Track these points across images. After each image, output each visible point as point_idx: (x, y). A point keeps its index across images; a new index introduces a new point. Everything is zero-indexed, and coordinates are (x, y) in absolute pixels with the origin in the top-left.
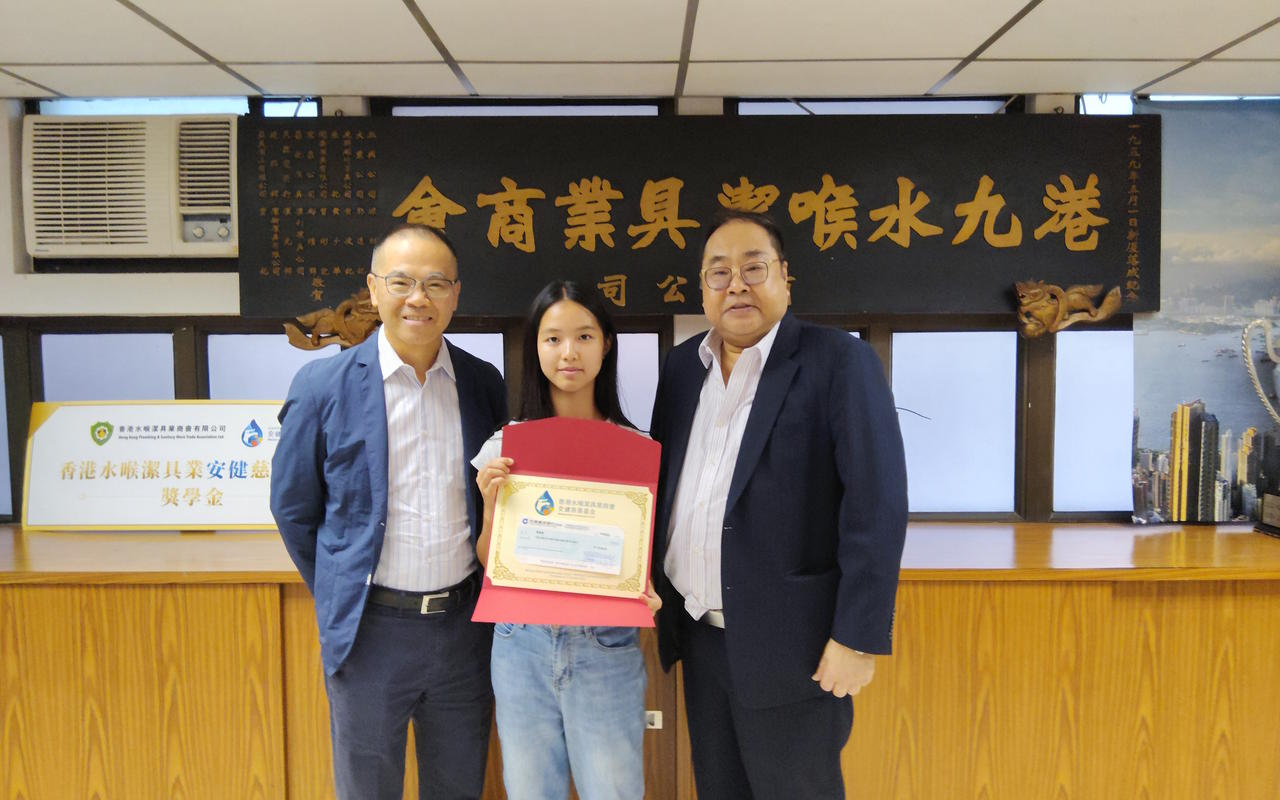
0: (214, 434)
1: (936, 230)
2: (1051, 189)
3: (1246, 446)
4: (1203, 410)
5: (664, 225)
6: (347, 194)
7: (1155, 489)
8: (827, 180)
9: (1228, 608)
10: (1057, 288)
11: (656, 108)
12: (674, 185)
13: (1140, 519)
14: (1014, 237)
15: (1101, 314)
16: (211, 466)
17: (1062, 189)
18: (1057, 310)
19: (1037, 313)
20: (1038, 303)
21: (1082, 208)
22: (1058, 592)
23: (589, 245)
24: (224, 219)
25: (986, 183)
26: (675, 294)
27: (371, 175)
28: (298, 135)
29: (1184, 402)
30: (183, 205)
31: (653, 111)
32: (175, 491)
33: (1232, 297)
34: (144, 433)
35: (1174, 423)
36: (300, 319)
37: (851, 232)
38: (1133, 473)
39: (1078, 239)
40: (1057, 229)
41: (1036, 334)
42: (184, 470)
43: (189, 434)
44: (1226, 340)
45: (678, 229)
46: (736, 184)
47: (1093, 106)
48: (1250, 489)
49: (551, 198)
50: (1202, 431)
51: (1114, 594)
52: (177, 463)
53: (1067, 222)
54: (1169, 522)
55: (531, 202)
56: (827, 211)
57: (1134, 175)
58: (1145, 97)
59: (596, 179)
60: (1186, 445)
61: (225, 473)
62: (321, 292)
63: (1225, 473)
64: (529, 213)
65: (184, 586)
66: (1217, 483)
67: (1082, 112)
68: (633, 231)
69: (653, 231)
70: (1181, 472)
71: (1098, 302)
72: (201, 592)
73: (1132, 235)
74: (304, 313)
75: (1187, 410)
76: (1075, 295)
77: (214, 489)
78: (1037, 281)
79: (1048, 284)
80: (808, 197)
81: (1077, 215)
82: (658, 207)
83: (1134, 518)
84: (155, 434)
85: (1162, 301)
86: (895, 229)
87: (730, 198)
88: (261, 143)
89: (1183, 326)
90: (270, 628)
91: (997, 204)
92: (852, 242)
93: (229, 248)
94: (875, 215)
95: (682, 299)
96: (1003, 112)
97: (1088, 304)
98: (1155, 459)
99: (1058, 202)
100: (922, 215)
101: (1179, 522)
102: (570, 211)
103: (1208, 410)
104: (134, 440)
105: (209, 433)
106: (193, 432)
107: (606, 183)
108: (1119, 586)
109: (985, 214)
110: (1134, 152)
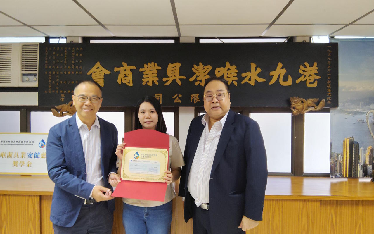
0: (30, 144)
1: (263, 80)
2: (301, 67)
3: (368, 152)
4: (354, 140)
5: (174, 78)
6: (73, 67)
7: (338, 166)
8: (228, 64)
9: (361, 209)
10: (303, 99)
11: (174, 40)
12: (178, 65)
13: (333, 176)
14: (289, 82)
15: (319, 108)
16: (28, 154)
17: (305, 67)
18: (303, 106)
19: (297, 107)
20: (297, 103)
21: (312, 73)
22: (301, 203)
23: (150, 84)
24: (35, 75)
25: (280, 65)
26: (178, 100)
27: (80, 61)
28: (58, 48)
29: (347, 137)
30: (23, 71)
32: (17, 162)
33: (363, 103)
34: (8, 143)
35: (344, 144)
36: (56, 107)
37: (236, 81)
38: (330, 161)
39: (310, 83)
40: (304, 80)
41: (297, 114)
42: (20, 155)
43: (22, 143)
45: (179, 79)
46: (198, 65)
47: (316, 40)
48: (370, 167)
49: (138, 69)
50: (354, 147)
51: (321, 204)
52: (18, 153)
53: (307, 78)
54: (342, 177)
55: (131, 70)
56: (227, 74)
57: (329, 62)
58: (333, 37)
59: (153, 63)
60: (348, 151)
61: (33, 156)
62: (64, 98)
63: (361, 161)
64: (131, 73)
65: (9, 195)
66: (359, 164)
67: (312, 42)
68: (164, 79)
69: (171, 80)
70: (346, 161)
71: (318, 104)
72: (15, 197)
73: (329, 82)
74: (58, 105)
75: (348, 140)
76: (310, 102)
77: (29, 162)
78: (297, 97)
79: (301, 98)
80: (221, 69)
81: (310, 75)
82: (173, 72)
83: (331, 176)
85: (339, 104)
86: (250, 79)
87: (196, 69)
88: (47, 51)
89: (347, 112)
90: (36, 208)
91: (284, 71)
92: (236, 84)
93: (35, 84)
94: (243, 75)
95: (180, 102)
96: (286, 42)
97: (314, 105)
98: (337, 156)
99: (304, 71)
100: (259, 75)
101: (346, 177)
102: (144, 73)
103: (355, 140)
105: (28, 143)
106: (23, 143)
107: (156, 64)
108: (323, 202)
109: (280, 75)
110: (329, 55)
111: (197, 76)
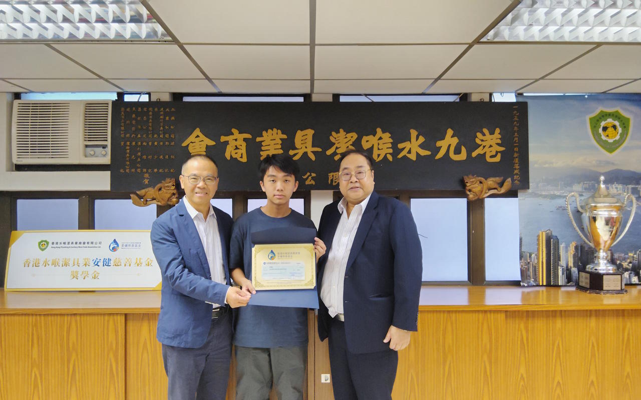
0: (96, 246)
1: (428, 153)
2: (479, 135)
3: (572, 250)
4: (552, 234)
5: (306, 150)
6: (161, 136)
7: (531, 270)
8: (379, 130)
9: (559, 323)
10: (482, 179)
11: (303, 98)
12: (310, 132)
13: (524, 284)
14: (463, 156)
15: (503, 191)
16: (94, 261)
17: (484, 135)
18: (483, 188)
19: (474, 190)
20: (474, 185)
21: (493, 143)
22: (481, 316)
24: (104, 147)
25: (450, 132)
26: (311, 181)
27: (172, 127)
28: (140, 109)
29: (543, 230)
30: (85, 140)
31: (301, 99)
32: (77, 272)
33: (563, 183)
34: (63, 245)
35: (538, 240)
36: (138, 192)
37: (390, 154)
38: (520, 263)
39: (492, 157)
40: (482, 153)
41: (474, 199)
42: (82, 262)
43: (84, 246)
44: (560, 202)
45: (312, 152)
46: (338, 132)
47: (497, 98)
48: (574, 270)
49: (254, 138)
50: (552, 243)
51: (506, 317)
52: (78, 259)
53: (486, 149)
54: (538, 285)
55: (245, 140)
56: (379, 144)
57: (516, 128)
58: (521, 94)
59: (275, 130)
60: (544, 249)
61: (101, 264)
62: (148, 180)
63: (563, 262)
64: (244, 144)
65: (81, 315)
66: (559, 267)
67: (493, 101)
68: (291, 152)
69: (300, 153)
70: (542, 262)
71: (501, 184)
72: (88, 318)
73: (516, 155)
74: (140, 190)
75: (544, 233)
76: (491, 182)
77: (95, 271)
78: (473, 175)
79: (478, 177)
80: (370, 137)
81: (491, 146)
82: (303, 142)
83: (522, 284)
84: (69, 246)
85: (530, 184)
86: (409, 152)
87: (335, 138)
88: (123, 113)
89: (541, 195)
90: (120, 334)
91: (455, 140)
92: (390, 158)
93: (107, 160)
94: (400, 146)
95: (314, 183)
96: (458, 100)
97: (496, 186)
98: (530, 256)
99: (482, 141)
100: (422, 146)
101: (542, 286)
102: (263, 143)
103: (554, 234)
104: (58, 248)
105: (94, 245)
106: (86, 245)
107: (279, 131)
108: (510, 313)
109: (450, 145)
110: (516, 119)
111: (337, 148)
